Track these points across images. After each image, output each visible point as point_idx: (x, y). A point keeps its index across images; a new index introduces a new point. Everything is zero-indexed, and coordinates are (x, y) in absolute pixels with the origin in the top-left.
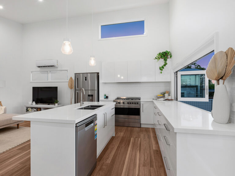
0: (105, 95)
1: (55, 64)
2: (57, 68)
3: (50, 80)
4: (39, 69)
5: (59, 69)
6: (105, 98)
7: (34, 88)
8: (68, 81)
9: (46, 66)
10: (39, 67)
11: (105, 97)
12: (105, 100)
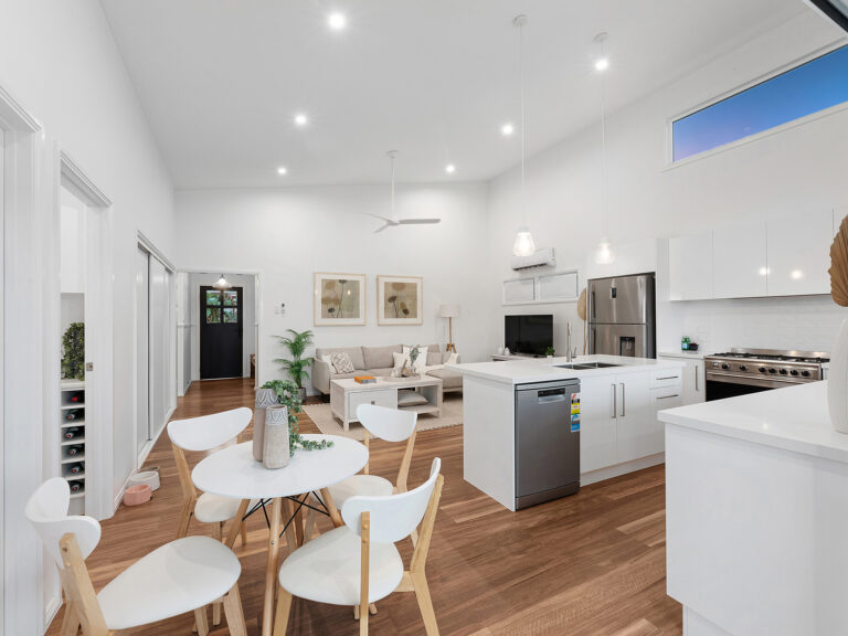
0: (686, 340)
1: (548, 260)
2: (553, 267)
3: (538, 300)
4: (517, 274)
5: (557, 270)
6: (684, 349)
7: (507, 318)
8: (577, 299)
9: (530, 267)
10: (517, 269)
11: (686, 346)
12: (686, 354)
